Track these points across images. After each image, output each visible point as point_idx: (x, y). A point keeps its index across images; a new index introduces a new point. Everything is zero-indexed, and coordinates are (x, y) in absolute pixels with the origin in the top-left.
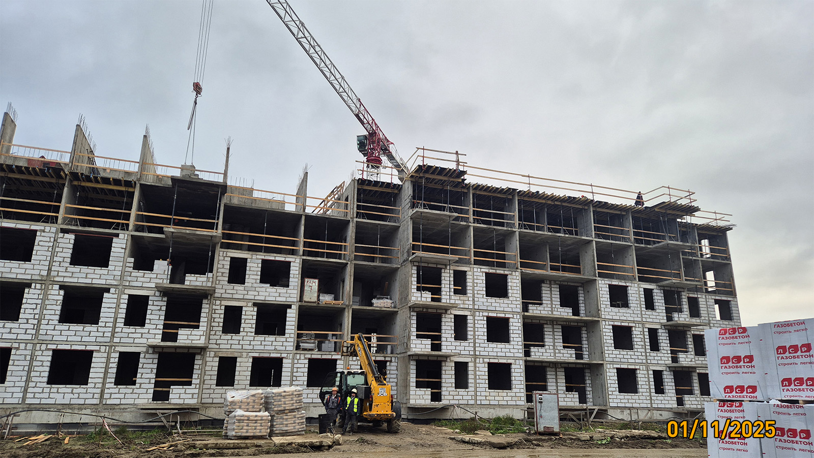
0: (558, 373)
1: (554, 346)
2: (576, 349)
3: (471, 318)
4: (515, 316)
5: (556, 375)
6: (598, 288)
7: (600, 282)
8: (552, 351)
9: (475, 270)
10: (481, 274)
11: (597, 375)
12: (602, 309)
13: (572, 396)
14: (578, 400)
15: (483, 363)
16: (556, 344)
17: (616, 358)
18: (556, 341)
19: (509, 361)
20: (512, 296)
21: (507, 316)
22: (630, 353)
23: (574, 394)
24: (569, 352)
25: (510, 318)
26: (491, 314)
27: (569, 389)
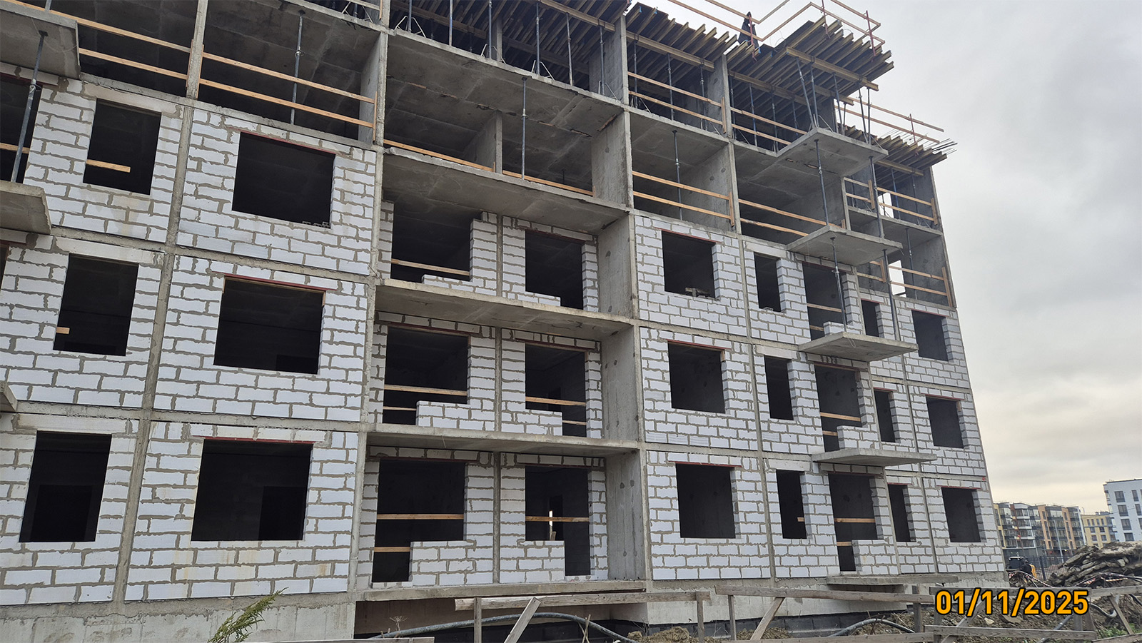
0: (504, 483)
1: (498, 400)
2: (567, 413)
3: (156, 274)
4: (347, 287)
5: (498, 489)
6: (632, 237)
7: (639, 221)
8: (491, 416)
9: (200, 116)
10: (223, 134)
11: (622, 486)
12: (642, 295)
13: (544, 552)
14: (562, 564)
15: (183, 440)
16: (505, 396)
17: (677, 433)
18: (505, 386)
19: (303, 436)
20: (341, 223)
21: (316, 282)
22: (716, 419)
23: (550, 548)
24: (545, 420)
25: (324, 290)
26: (245, 271)
27: (535, 532)
